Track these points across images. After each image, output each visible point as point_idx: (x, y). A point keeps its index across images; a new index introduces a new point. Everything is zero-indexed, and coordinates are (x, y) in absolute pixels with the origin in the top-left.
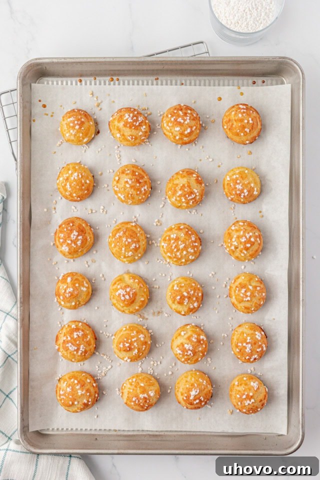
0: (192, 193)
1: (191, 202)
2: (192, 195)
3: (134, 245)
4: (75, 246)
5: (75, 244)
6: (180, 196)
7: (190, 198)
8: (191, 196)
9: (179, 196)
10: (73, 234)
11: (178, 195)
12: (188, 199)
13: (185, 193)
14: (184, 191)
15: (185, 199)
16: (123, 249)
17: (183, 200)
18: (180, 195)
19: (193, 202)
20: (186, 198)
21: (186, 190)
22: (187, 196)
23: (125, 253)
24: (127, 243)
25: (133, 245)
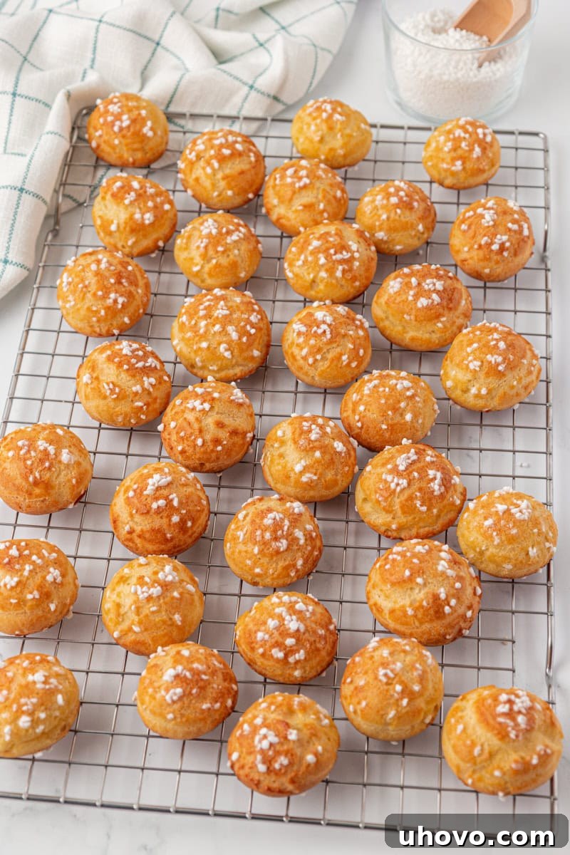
0: (343, 247)
1: (340, 268)
2: (344, 253)
3: (500, 359)
4: (410, 298)
5: (417, 297)
6: (316, 251)
7: (339, 257)
8: (341, 253)
9: (312, 253)
10: (435, 280)
11: (311, 248)
12: (334, 257)
13: (327, 245)
14: (327, 242)
15: (326, 258)
16: (475, 345)
17: (322, 261)
18: (316, 248)
19: (344, 271)
20: (328, 257)
21: (331, 239)
22: (332, 251)
23: (468, 355)
24: (493, 343)
25: (496, 356)
